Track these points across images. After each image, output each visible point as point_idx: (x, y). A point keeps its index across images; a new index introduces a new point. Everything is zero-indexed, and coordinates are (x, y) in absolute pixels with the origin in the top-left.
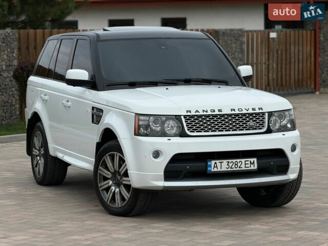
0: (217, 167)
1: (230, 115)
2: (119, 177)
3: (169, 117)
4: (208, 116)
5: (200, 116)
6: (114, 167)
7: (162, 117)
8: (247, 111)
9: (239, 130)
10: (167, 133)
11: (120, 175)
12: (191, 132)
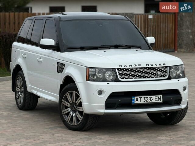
0: (138, 100)
1: (146, 68)
2: (75, 107)
3: (108, 69)
4: (132, 69)
5: (127, 69)
6: (72, 100)
7: (103, 69)
8: (156, 65)
9: (151, 77)
10: (107, 79)
11: (76, 105)
12: (122, 78)
